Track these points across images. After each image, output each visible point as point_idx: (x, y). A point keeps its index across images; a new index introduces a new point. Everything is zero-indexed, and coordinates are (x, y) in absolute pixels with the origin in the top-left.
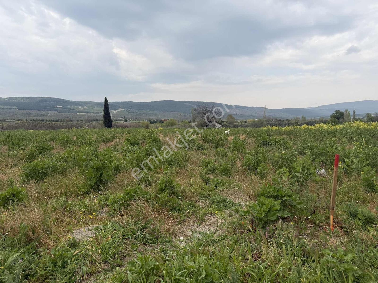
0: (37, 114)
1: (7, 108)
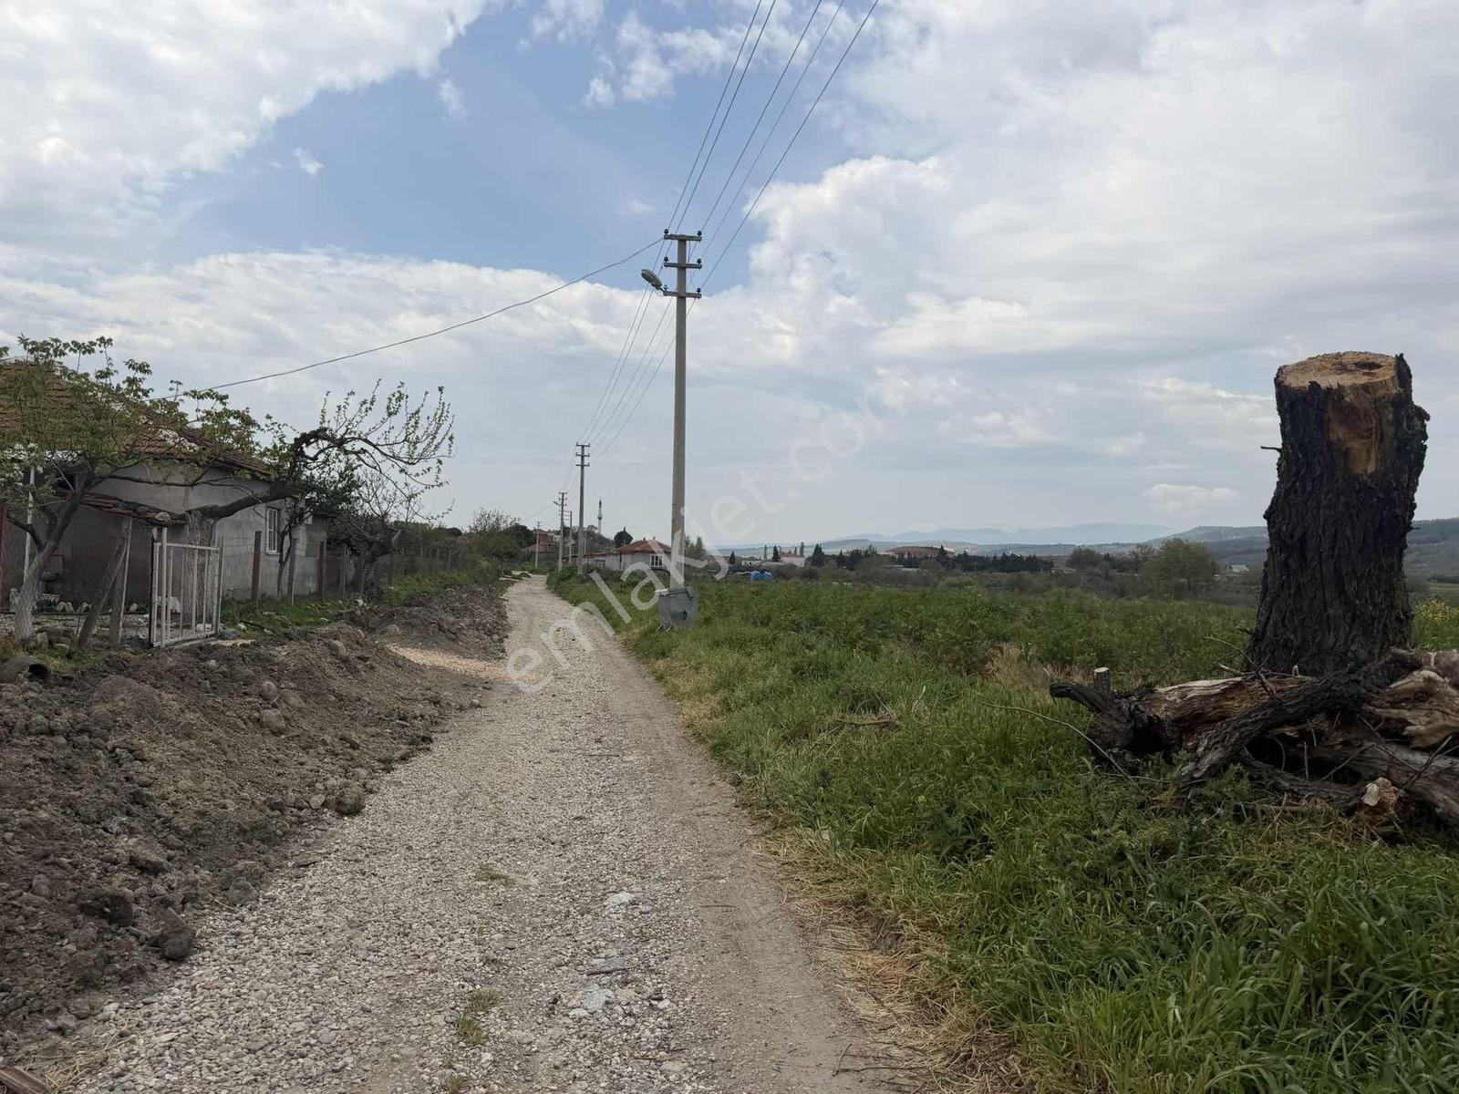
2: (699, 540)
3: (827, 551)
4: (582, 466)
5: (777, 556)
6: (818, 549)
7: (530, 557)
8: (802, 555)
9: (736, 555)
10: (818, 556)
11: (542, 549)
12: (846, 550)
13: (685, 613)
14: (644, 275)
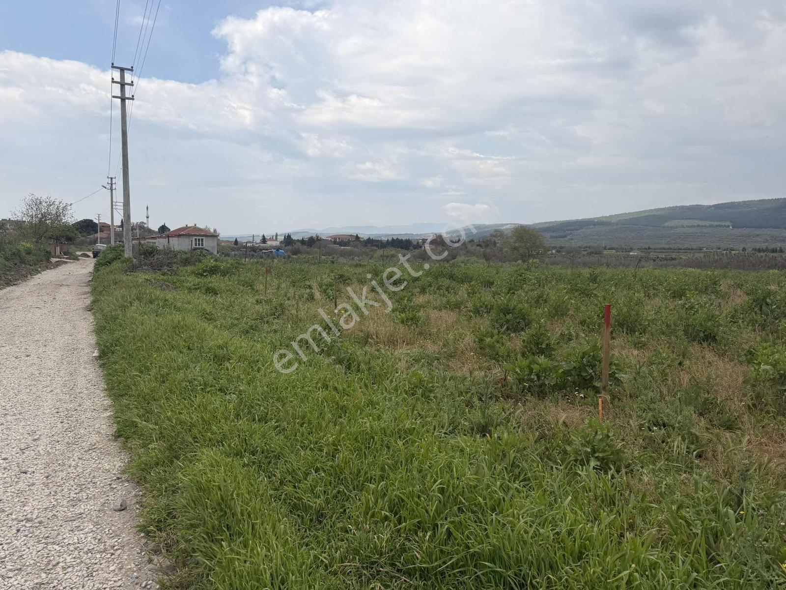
0: (772, 237)
1: (711, 226)
3: (294, 238)
5: (264, 240)
6: (288, 236)
8: (277, 240)
9: (238, 240)
10: (288, 240)
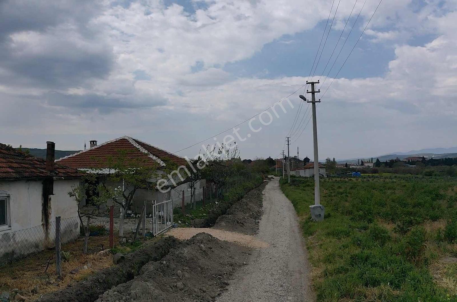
2: (334, 159)
3: (381, 161)
4: (288, 145)
5: (363, 163)
6: (378, 160)
7: (274, 170)
8: (372, 162)
10: (378, 163)
11: (278, 166)
12: (388, 160)
13: (320, 215)
14: (300, 97)
